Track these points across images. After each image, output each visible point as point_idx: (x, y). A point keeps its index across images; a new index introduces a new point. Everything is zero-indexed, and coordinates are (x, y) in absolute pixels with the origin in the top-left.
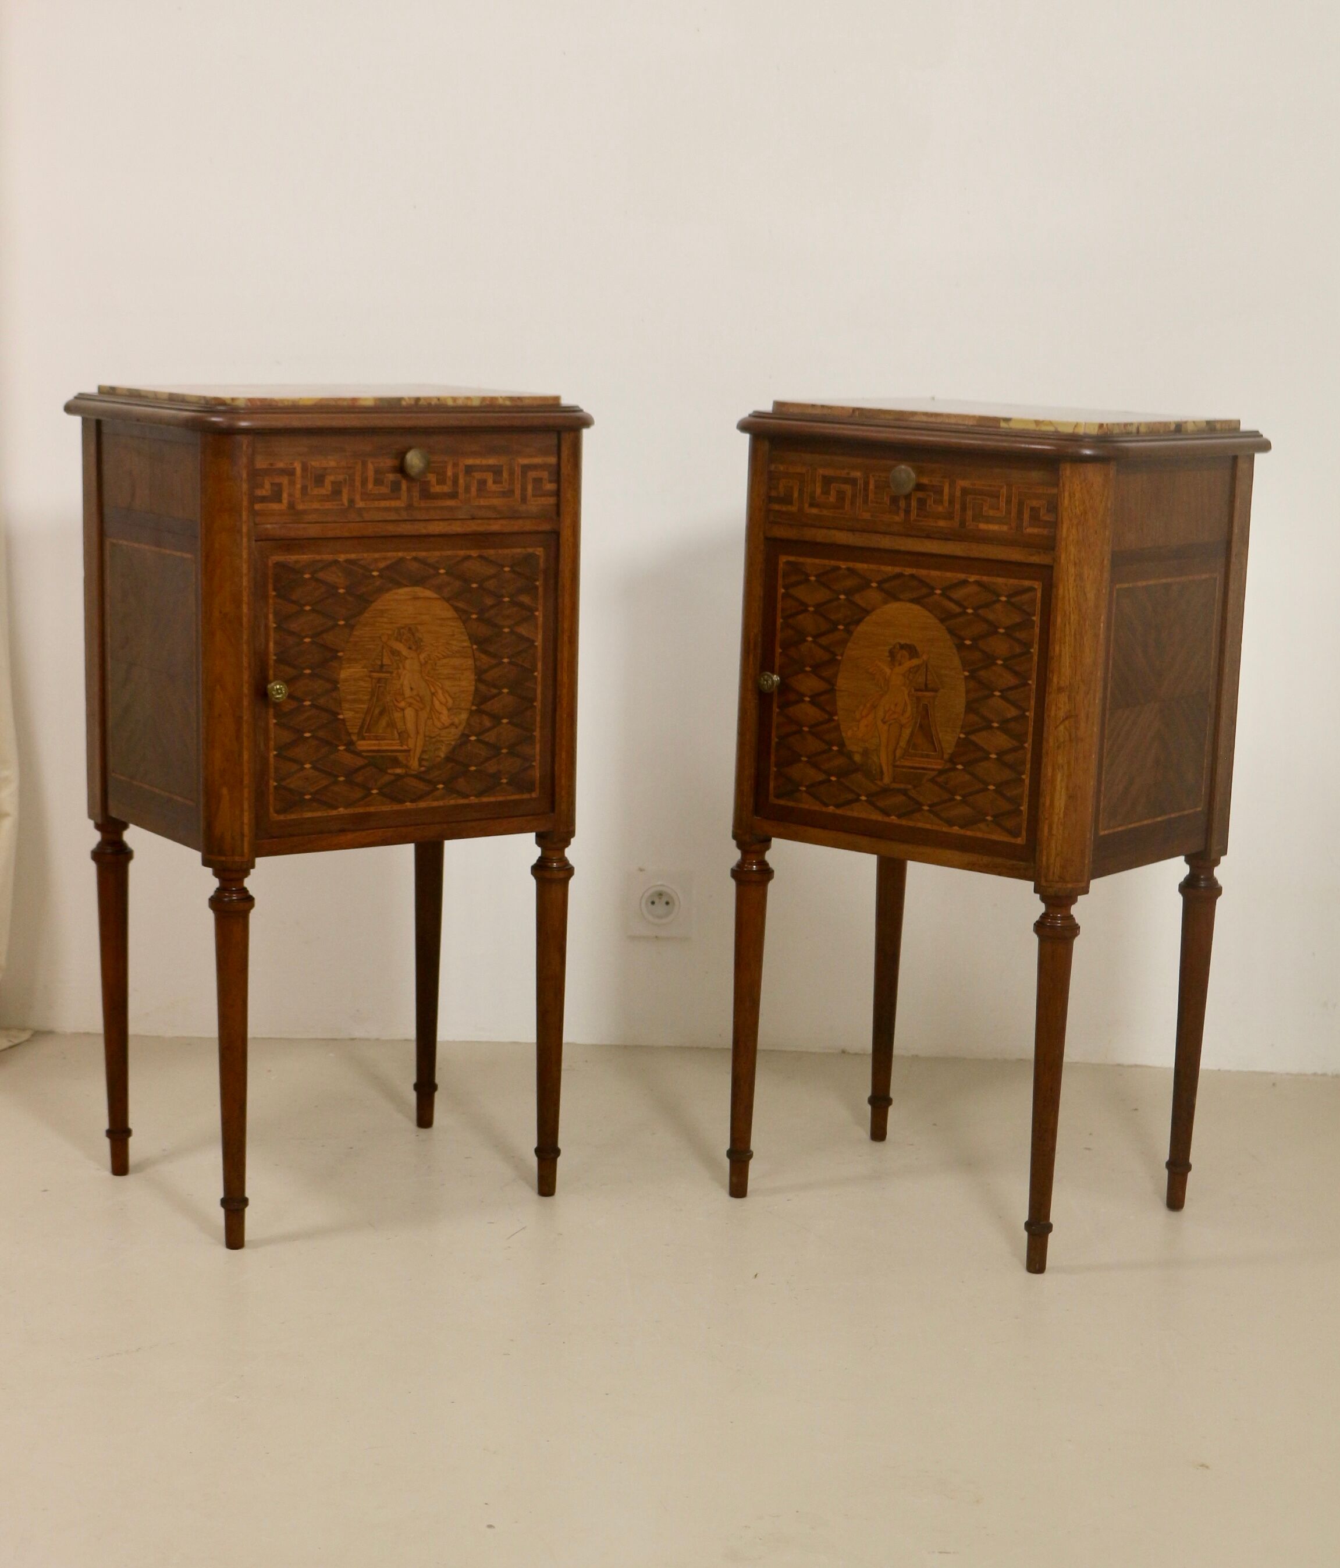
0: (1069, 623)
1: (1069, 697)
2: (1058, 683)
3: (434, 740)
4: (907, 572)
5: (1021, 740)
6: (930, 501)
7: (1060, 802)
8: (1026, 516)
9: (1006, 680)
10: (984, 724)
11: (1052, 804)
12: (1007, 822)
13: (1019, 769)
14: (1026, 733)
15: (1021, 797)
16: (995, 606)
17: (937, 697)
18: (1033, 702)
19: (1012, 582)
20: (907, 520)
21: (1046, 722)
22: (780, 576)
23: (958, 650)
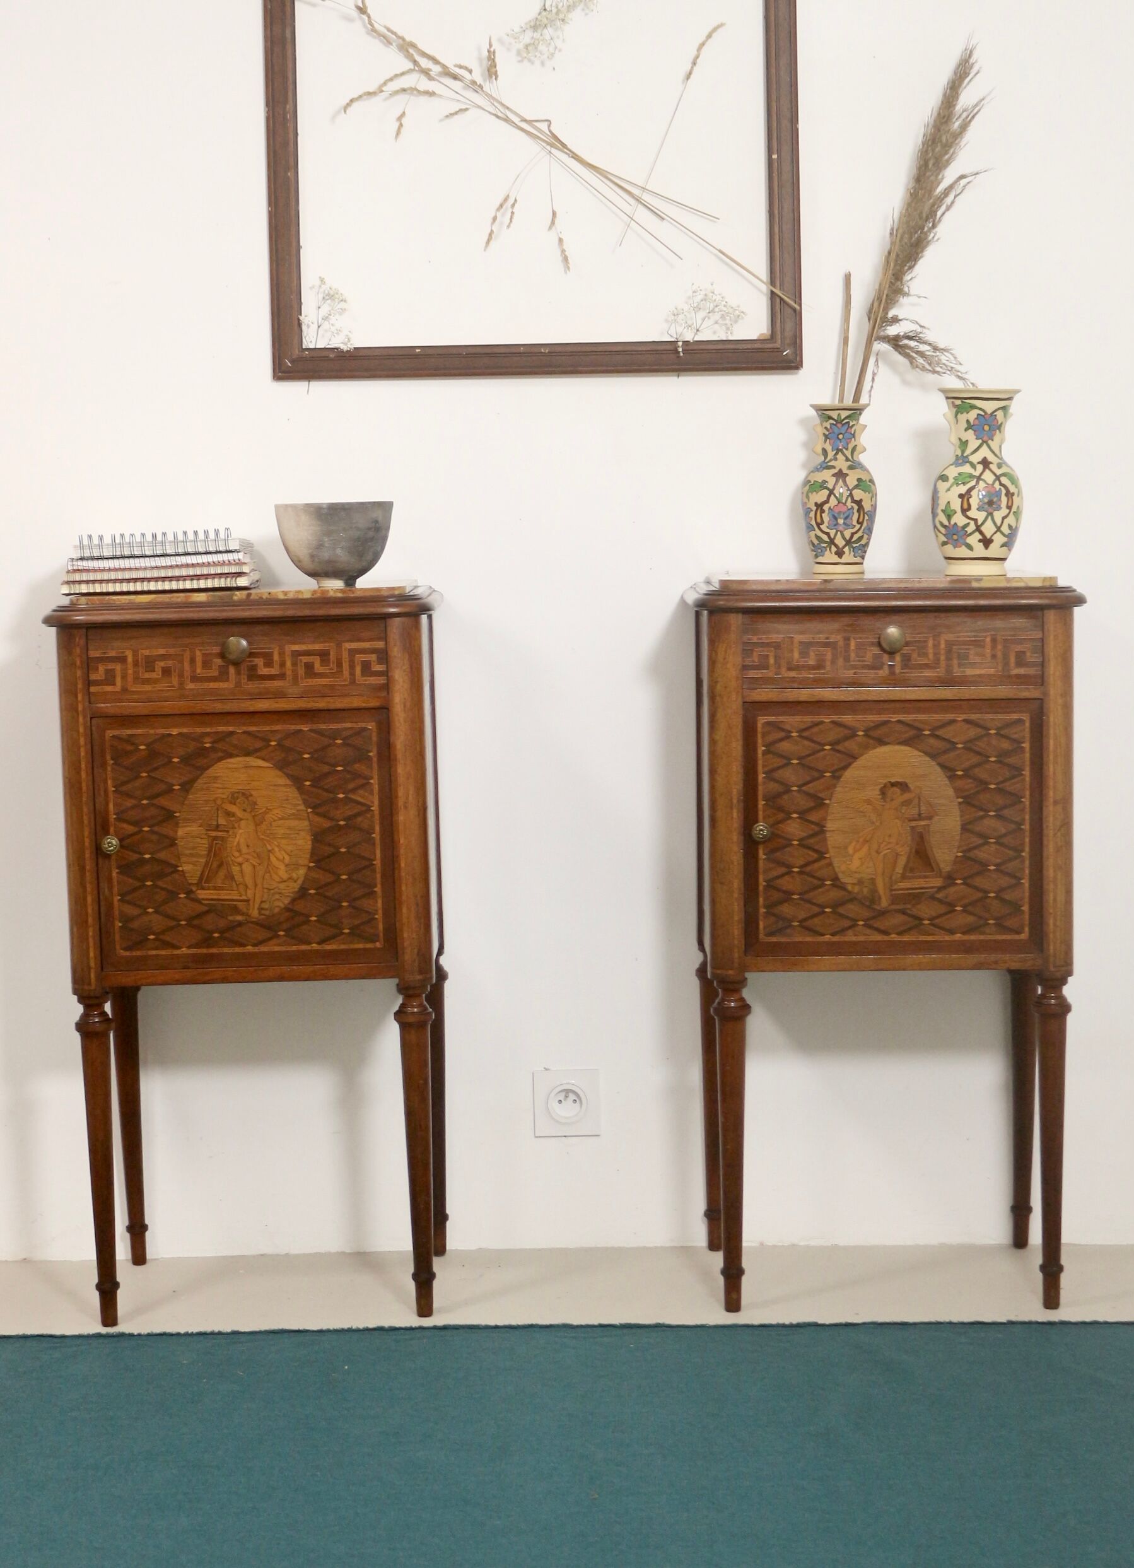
1: (1063, 808)
2: (1054, 797)
4: (894, 718)
5: (1018, 850)
6: (915, 655)
7: (1061, 897)
8: (1012, 660)
9: (1000, 801)
10: (981, 841)
11: (1055, 900)
12: (1009, 923)
13: (1018, 875)
14: (1023, 844)
15: (1022, 899)
16: (985, 739)
17: (932, 824)
18: (1027, 817)
19: (1000, 716)
20: (892, 673)
21: (1045, 832)
22: (759, 736)
23: (950, 781)
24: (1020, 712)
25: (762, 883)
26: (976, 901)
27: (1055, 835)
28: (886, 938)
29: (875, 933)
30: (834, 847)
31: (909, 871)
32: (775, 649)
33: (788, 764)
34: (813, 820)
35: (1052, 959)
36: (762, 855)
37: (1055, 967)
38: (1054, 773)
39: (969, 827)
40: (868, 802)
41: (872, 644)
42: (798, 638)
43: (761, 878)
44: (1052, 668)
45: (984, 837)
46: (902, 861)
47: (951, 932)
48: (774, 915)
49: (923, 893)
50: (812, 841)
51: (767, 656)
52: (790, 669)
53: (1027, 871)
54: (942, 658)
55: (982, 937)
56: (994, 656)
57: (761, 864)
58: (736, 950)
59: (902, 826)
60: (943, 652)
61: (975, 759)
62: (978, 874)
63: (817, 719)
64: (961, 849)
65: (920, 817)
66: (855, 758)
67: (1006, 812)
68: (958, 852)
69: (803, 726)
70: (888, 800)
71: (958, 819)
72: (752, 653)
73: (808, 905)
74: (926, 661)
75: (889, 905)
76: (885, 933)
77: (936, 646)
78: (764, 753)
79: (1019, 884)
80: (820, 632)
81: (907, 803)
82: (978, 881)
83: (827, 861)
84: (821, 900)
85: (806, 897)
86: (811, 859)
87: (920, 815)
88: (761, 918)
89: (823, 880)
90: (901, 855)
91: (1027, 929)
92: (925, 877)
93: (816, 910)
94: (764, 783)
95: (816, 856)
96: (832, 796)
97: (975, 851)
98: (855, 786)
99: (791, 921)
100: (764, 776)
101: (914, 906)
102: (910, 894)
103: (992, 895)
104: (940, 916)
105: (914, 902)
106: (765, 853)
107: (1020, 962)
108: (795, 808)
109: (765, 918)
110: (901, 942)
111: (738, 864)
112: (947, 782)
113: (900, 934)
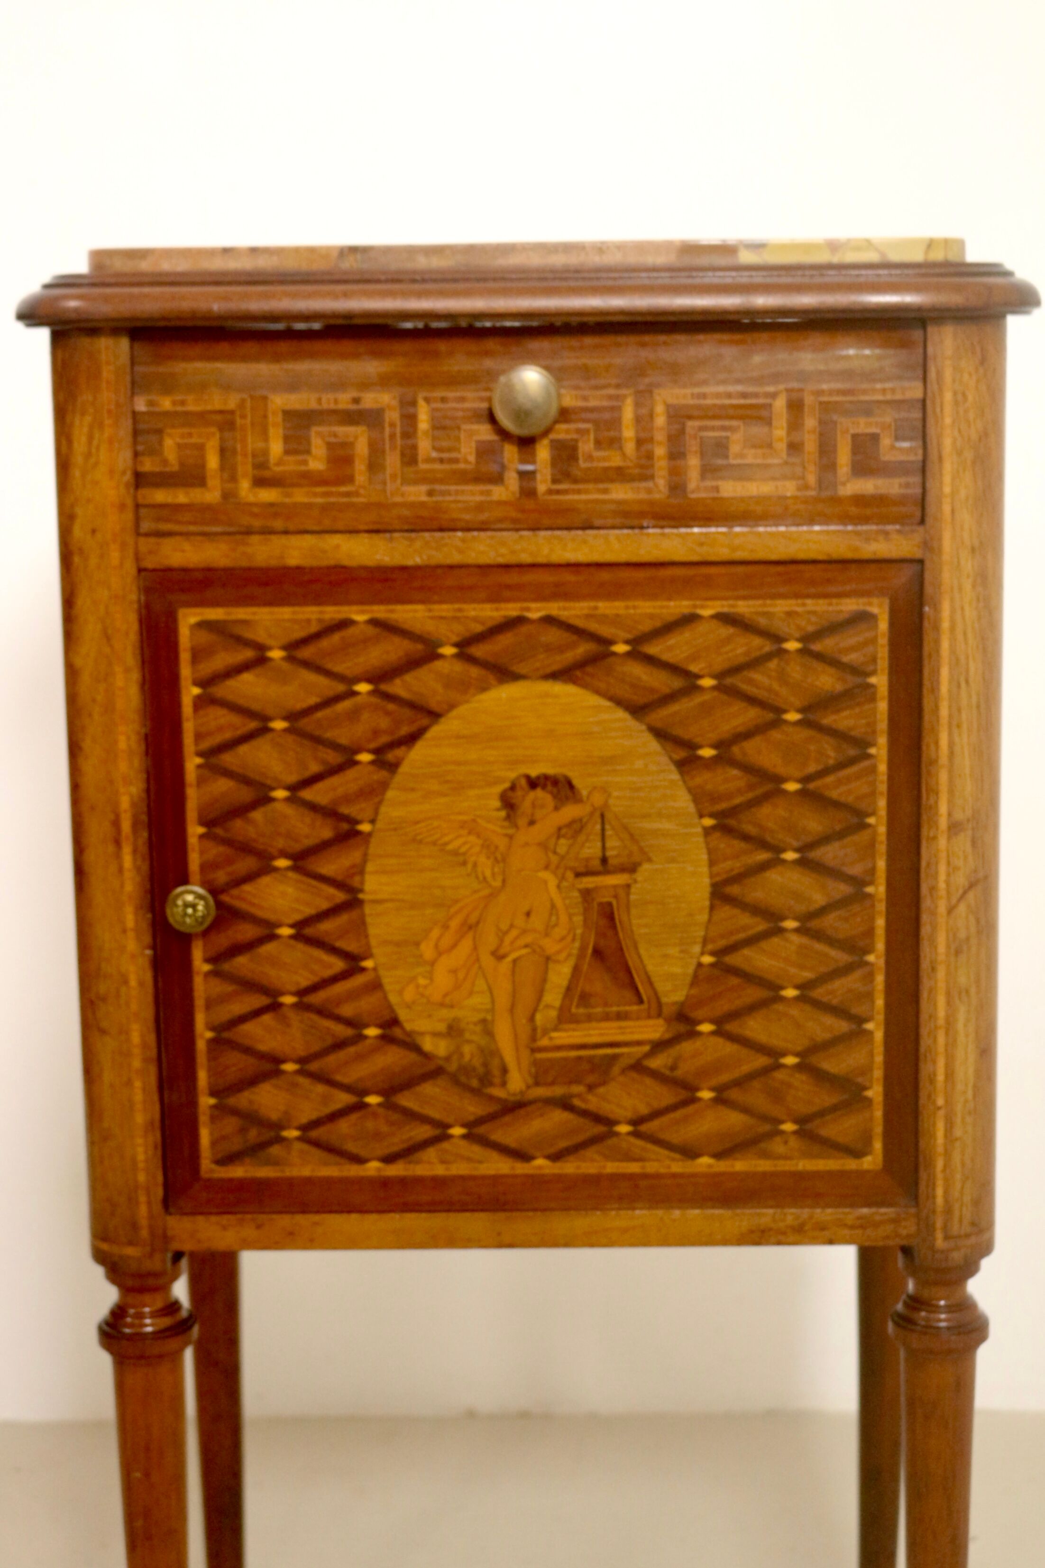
0: (967, 682)
1: (974, 843)
2: (950, 815)
4: (536, 611)
5: (857, 948)
6: (586, 446)
7: (966, 1070)
8: (844, 457)
9: (815, 823)
10: (760, 925)
11: (950, 1075)
12: (833, 1130)
13: (856, 1010)
14: (870, 932)
15: (866, 1070)
16: (773, 664)
17: (635, 881)
18: (881, 864)
19: (811, 604)
20: (528, 492)
21: (926, 903)
22: (185, 657)
23: (682, 773)
24: (867, 594)
25: (203, 1031)
26: (751, 1076)
27: (950, 910)
28: (521, 1168)
29: (494, 1155)
30: (386, 943)
31: (579, 998)
32: (221, 430)
33: (265, 730)
34: (330, 873)
35: (939, 1224)
36: (200, 965)
37: (947, 1238)
38: (952, 754)
39: (734, 890)
40: (471, 827)
41: (476, 416)
42: (279, 401)
43: (200, 1020)
44: (947, 479)
45: (770, 913)
47: (689, 1152)
48: (235, 1112)
49: (615, 1058)
50: (326, 927)
51: (201, 448)
52: (260, 482)
53: (880, 1002)
54: (660, 451)
55: (764, 1165)
56: (794, 447)
57: (201, 982)
58: (143, 1199)
59: (558, 887)
60: (660, 436)
61: (750, 715)
62: (752, 1008)
63: (332, 613)
64: (710, 947)
65: (606, 865)
66: (435, 716)
67: (829, 854)
68: (702, 953)
69: (299, 633)
70: (522, 822)
71: (705, 870)
72: (161, 443)
73: (321, 1088)
74: (616, 461)
75: (528, 1087)
76: (521, 1155)
77: (643, 421)
78: (200, 703)
79: (859, 1032)
80: (339, 385)
81: (576, 828)
82: (754, 1027)
83: (369, 976)
84: (354, 1074)
85: (314, 1066)
86: (328, 973)
87: (604, 860)
88: (203, 1118)
89: (357, 1024)
91: (878, 1145)
92: (619, 1017)
93: (344, 1099)
94: (200, 780)
95: (338, 965)
96: (376, 812)
97: (746, 952)
98: (434, 786)
99: (279, 1126)
100: (198, 760)
101: (591, 1088)
102: (580, 1059)
103: (790, 1060)
104: (656, 1114)
105: (591, 1079)
106: (207, 960)
107: (862, 1227)
108: (280, 843)
109: (213, 1119)
110: (559, 1178)
111: (141, 984)
112: (675, 776)
113: (556, 1157)
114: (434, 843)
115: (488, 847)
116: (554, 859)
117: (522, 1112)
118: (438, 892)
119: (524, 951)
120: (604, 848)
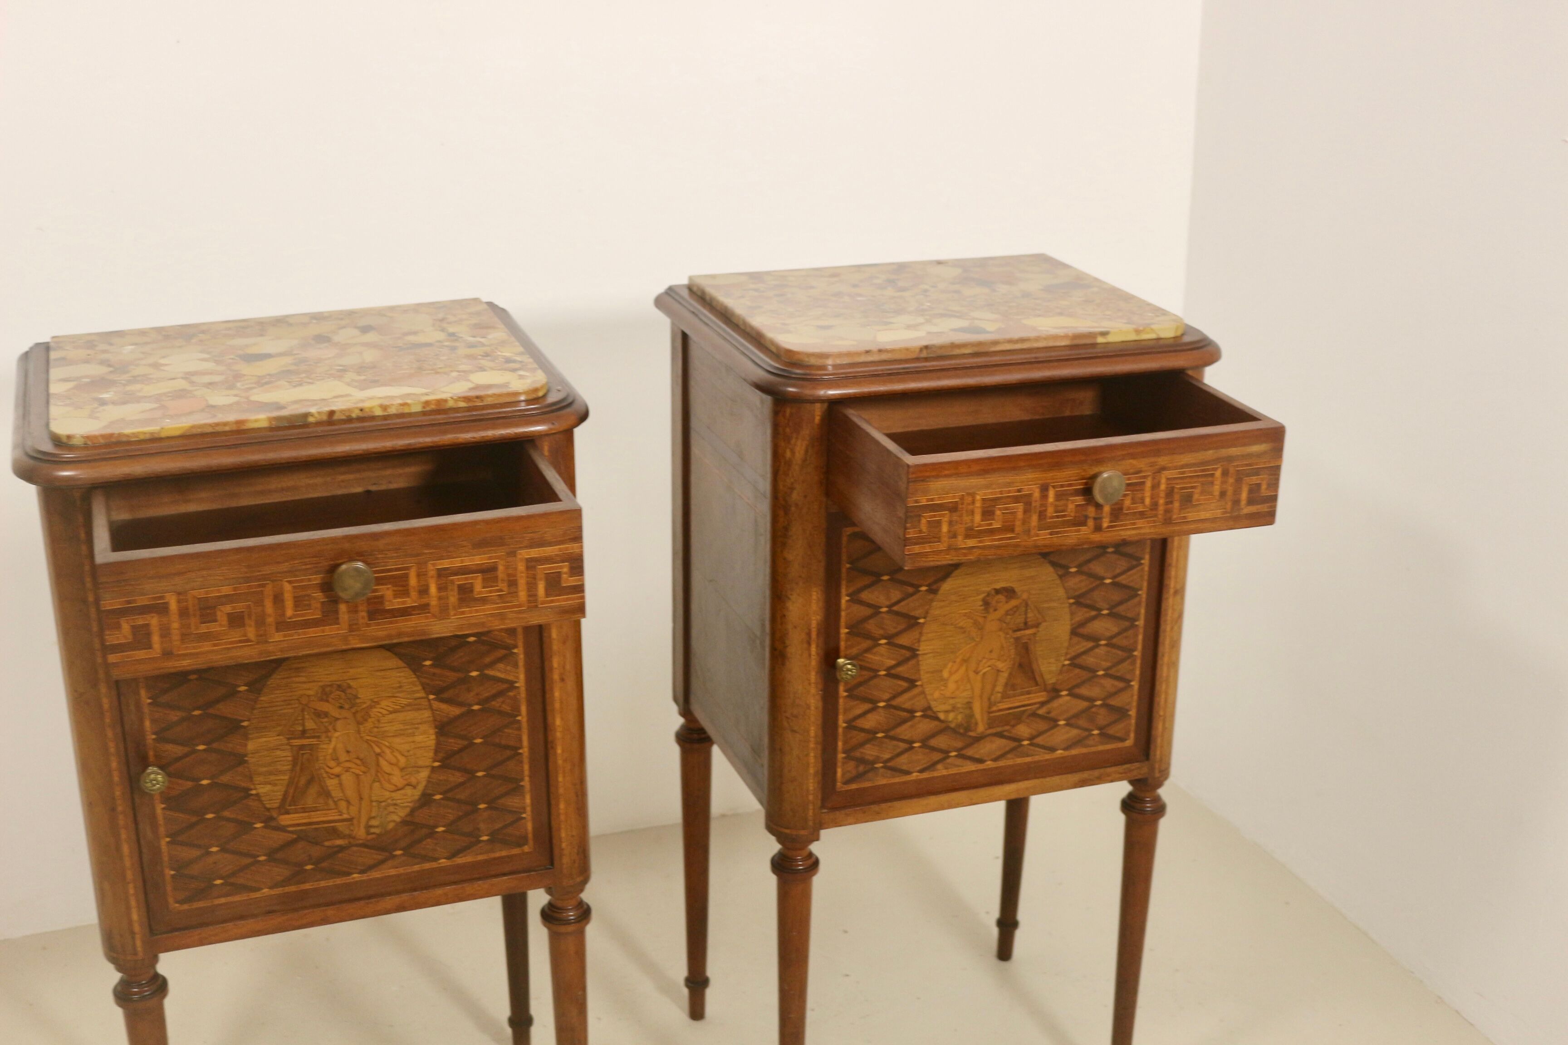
3: (383, 804)
5: (1130, 650)
9: (1116, 596)
10: (1090, 645)
11: (1166, 701)
12: (1113, 731)
13: (1128, 677)
14: (1136, 642)
15: (1129, 703)
17: (1038, 631)
18: (1143, 611)
21: (1162, 627)
22: (844, 551)
23: (1061, 581)
25: (842, 724)
26: (1081, 712)
28: (981, 766)
29: (968, 762)
30: (927, 672)
31: (1010, 685)
33: (878, 580)
34: (904, 644)
35: (1157, 766)
36: (843, 694)
37: (1155, 773)
38: (1177, 560)
39: (1078, 631)
43: (841, 718)
45: (1094, 639)
46: (1003, 678)
47: (1052, 750)
48: (854, 759)
49: (1024, 711)
50: (900, 669)
53: (1138, 672)
55: (1084, 750)
57: (841, 701)
58: (811, 807)
59: (1005, 638)
61: (1092, 552)
62: (1085, 682)
64: (1069, 656)
65: (1026, 626)
67: (1121, 609)
68: (1065, 660)
70: (991, 610)
71: (1068, 623)
73: (894, 743)
75: (986, 730)
76: (980, 761)
78: (849, 571)
79: (1129, 687)
82: (1084, 691)
83: (920, 689)
84: (909, 735)
85: (892, 734)
86: (899, 690)
87: (1026, 623)
88: (839, 764)
89: (912, 712)
90: (1003, 672)
91: (1132, 735)
92: (1029, 693)
93: (903, 746)
94: (847, 608)
95: (905, 684)
96: (927, 613)
97: (1084, 657)
98: (953, 598)
99: (874, 762)
100: (848, 598)
101: (1013, 726)
102: (1009, 713)
103: (1099, 703)
104: (1040, 734)
105: (1013, 722)
106: (846, 691)
107: (1125, 773)
108: (881, 632)
109: (844, 763)
110: (996, 768)
111: (816, 708)
112: (1058, 582)
113: (995, 760)
114: (952, 624)
115: (976, 623)
116: (1004, 625)
117: (982, 741)
118: (952, 646)
119: (987, 669)
120: (1026, 618)
